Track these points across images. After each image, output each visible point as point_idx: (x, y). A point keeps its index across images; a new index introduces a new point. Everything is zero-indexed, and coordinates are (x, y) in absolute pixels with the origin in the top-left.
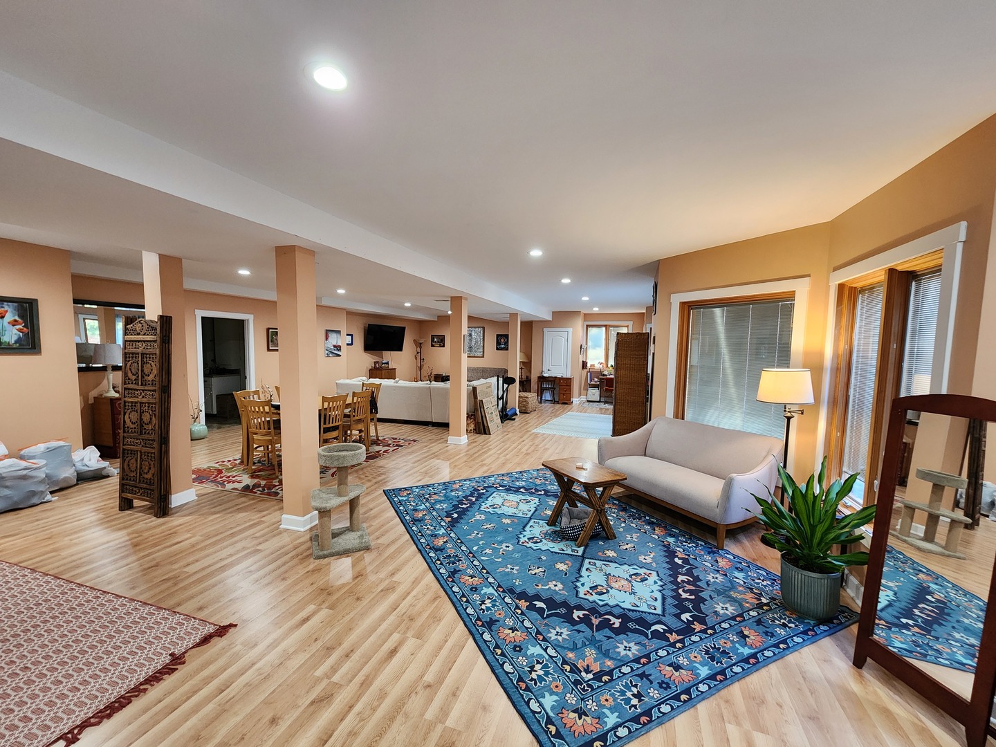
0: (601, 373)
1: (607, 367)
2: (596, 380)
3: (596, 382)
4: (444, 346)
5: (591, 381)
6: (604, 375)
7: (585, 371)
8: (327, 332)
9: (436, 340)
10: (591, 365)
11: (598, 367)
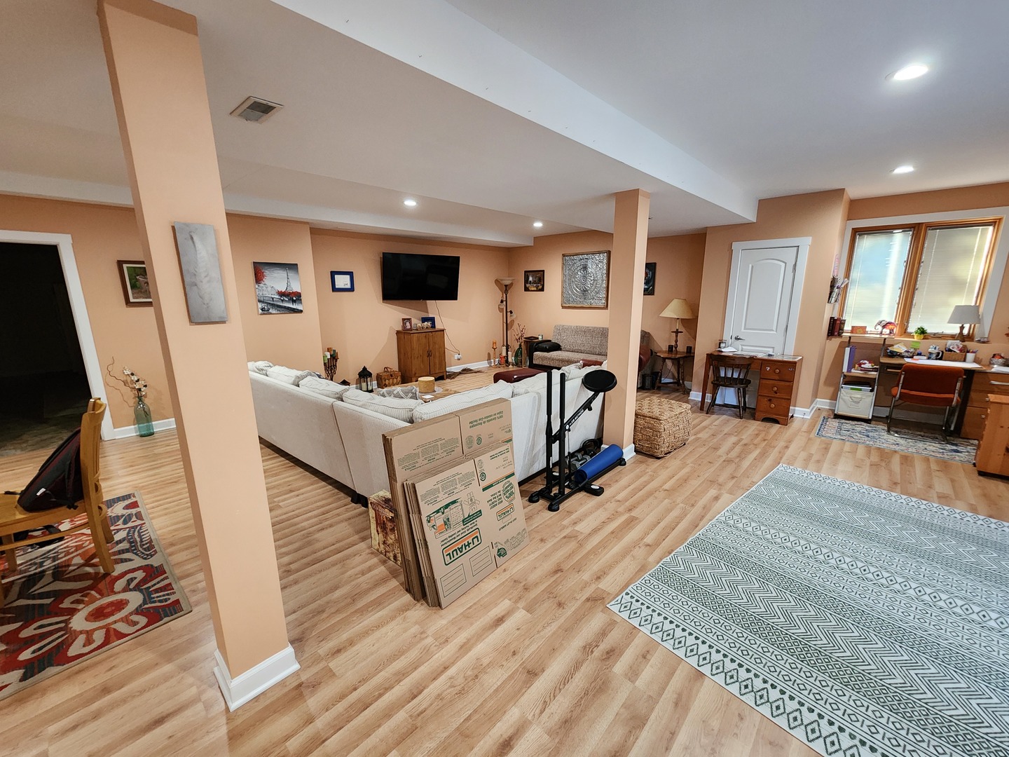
0: (884, 348)
1: (904, 332)
2: (868, 365)
3: (867, 370)
4: (542, 290)
5: (850, 367)
6: (893, 355)
7: (836, 342)
8: (259, 271)
9: (531, 279)
10: (854, 329)
11: (873, 331)
